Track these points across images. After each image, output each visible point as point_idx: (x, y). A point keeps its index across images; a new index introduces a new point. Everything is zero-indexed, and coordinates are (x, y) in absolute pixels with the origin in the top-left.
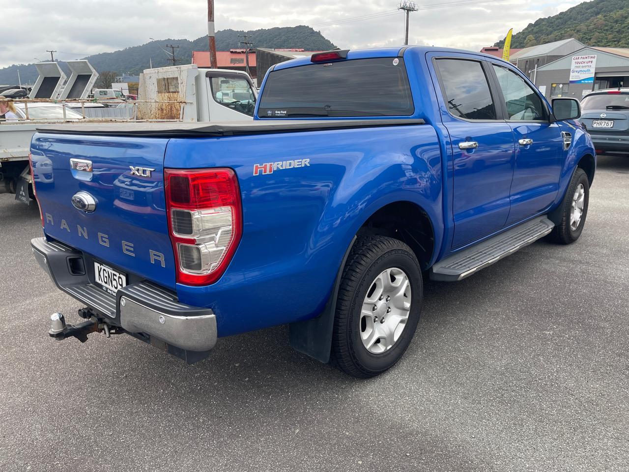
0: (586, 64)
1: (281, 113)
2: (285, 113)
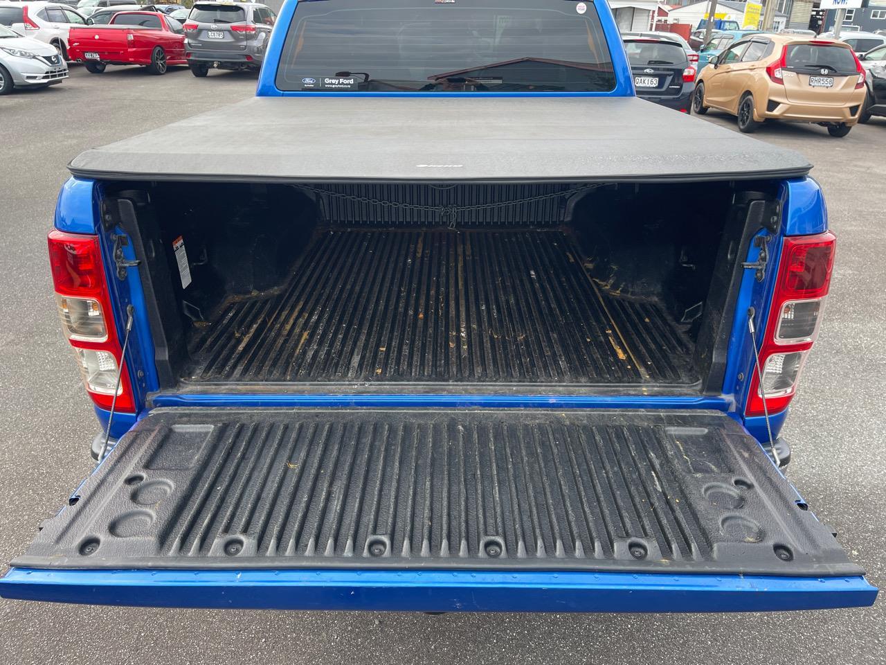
1: (339, 83)
2: (349, 84)
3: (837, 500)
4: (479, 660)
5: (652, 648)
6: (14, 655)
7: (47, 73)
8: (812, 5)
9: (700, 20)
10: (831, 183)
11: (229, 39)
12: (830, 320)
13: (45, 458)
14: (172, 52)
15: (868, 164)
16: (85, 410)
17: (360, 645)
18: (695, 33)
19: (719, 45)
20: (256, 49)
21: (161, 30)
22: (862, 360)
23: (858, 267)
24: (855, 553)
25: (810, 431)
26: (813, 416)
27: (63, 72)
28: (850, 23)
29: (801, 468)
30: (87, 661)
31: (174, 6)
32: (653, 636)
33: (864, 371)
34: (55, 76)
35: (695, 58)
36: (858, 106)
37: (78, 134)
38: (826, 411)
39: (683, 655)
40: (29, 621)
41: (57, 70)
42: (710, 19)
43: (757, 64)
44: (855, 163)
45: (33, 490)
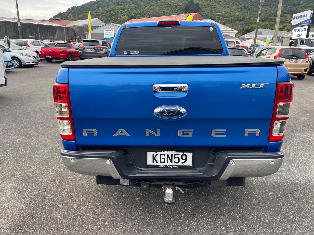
0: (110, 31)
1: (135, 53)
2: (138, 53)
3: (305, 186)
4: (183, 232)
5: (242, 229)
6: (27, 229)
7: (33, 61)
8: (290, 39)
9: (251, 45)
10: (298, 93)
11: (94, 51)
12: (300, 133)
13: (36, 172)
14: (74, 55)
15: (311, 87)
16: (49, 158)
17: (142, 227)
18: (249, 49)
19: (257, 51)
20: (102, 54)
21: (71, 49)
22: (312, 144)
23: (309, 117)
24: (311, 202)
25: (295, 165)
26: (295, 161)
27: (39, 61)
28: (304, 45)
29: (292, 176)
30: (51, 231)
31: (75, 43)
32: (242, 226)
33: (312, 148)
34: (36, 62)
35: (250, 55)
36: (307, 69)
37: (44, 80)
38: (300, 160)
39: (253, 231)
40: (32, 219)
41: (37, 60)
42: (254, 44)
43: (271, 56)
44: (307, 87)
45: (32, 181)
